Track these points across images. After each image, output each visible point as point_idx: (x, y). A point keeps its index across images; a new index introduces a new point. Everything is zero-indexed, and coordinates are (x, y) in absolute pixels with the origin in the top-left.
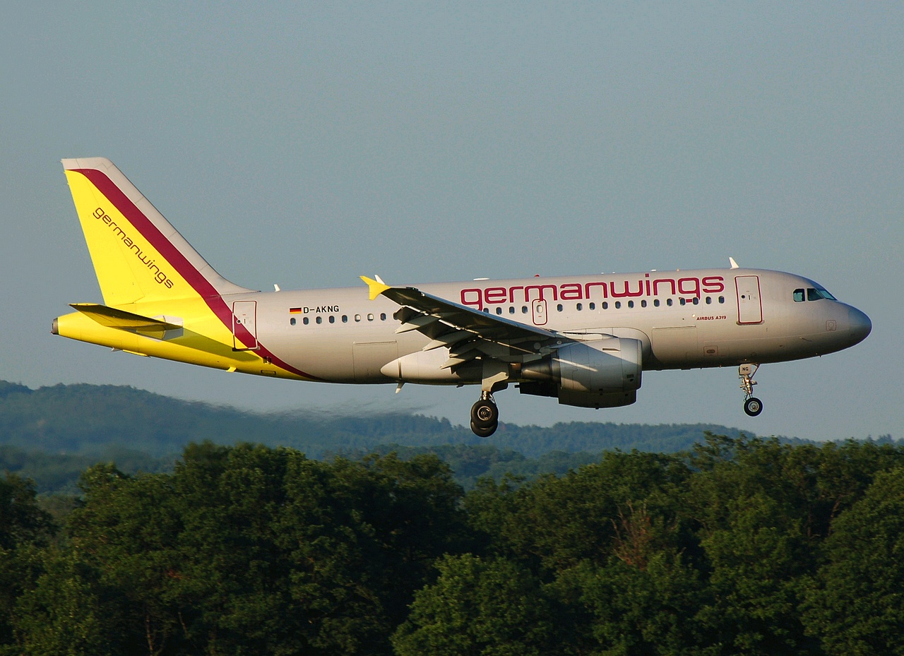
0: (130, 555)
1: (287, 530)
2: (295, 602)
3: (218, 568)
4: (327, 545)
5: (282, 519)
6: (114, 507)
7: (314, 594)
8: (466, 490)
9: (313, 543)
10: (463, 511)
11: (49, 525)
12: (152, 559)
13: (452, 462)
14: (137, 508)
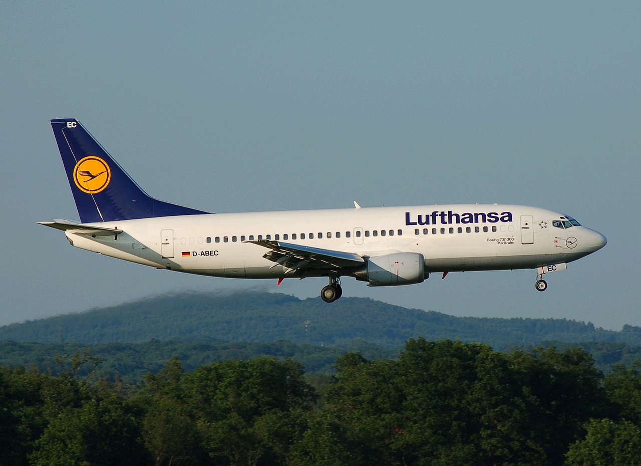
0: (369, 417)
1: (478, 400)
2: (485, 451)
3: (430, 426)
4: (505, 411)
5: (474, 393)
6: (358, 383)
7: (497, 445)
8: (605, 373)
9: (496, 410)
10: (602, 389)
11: (312, 395)
12: (383, 420)
13: (595, 354)
14: (373, 384)
